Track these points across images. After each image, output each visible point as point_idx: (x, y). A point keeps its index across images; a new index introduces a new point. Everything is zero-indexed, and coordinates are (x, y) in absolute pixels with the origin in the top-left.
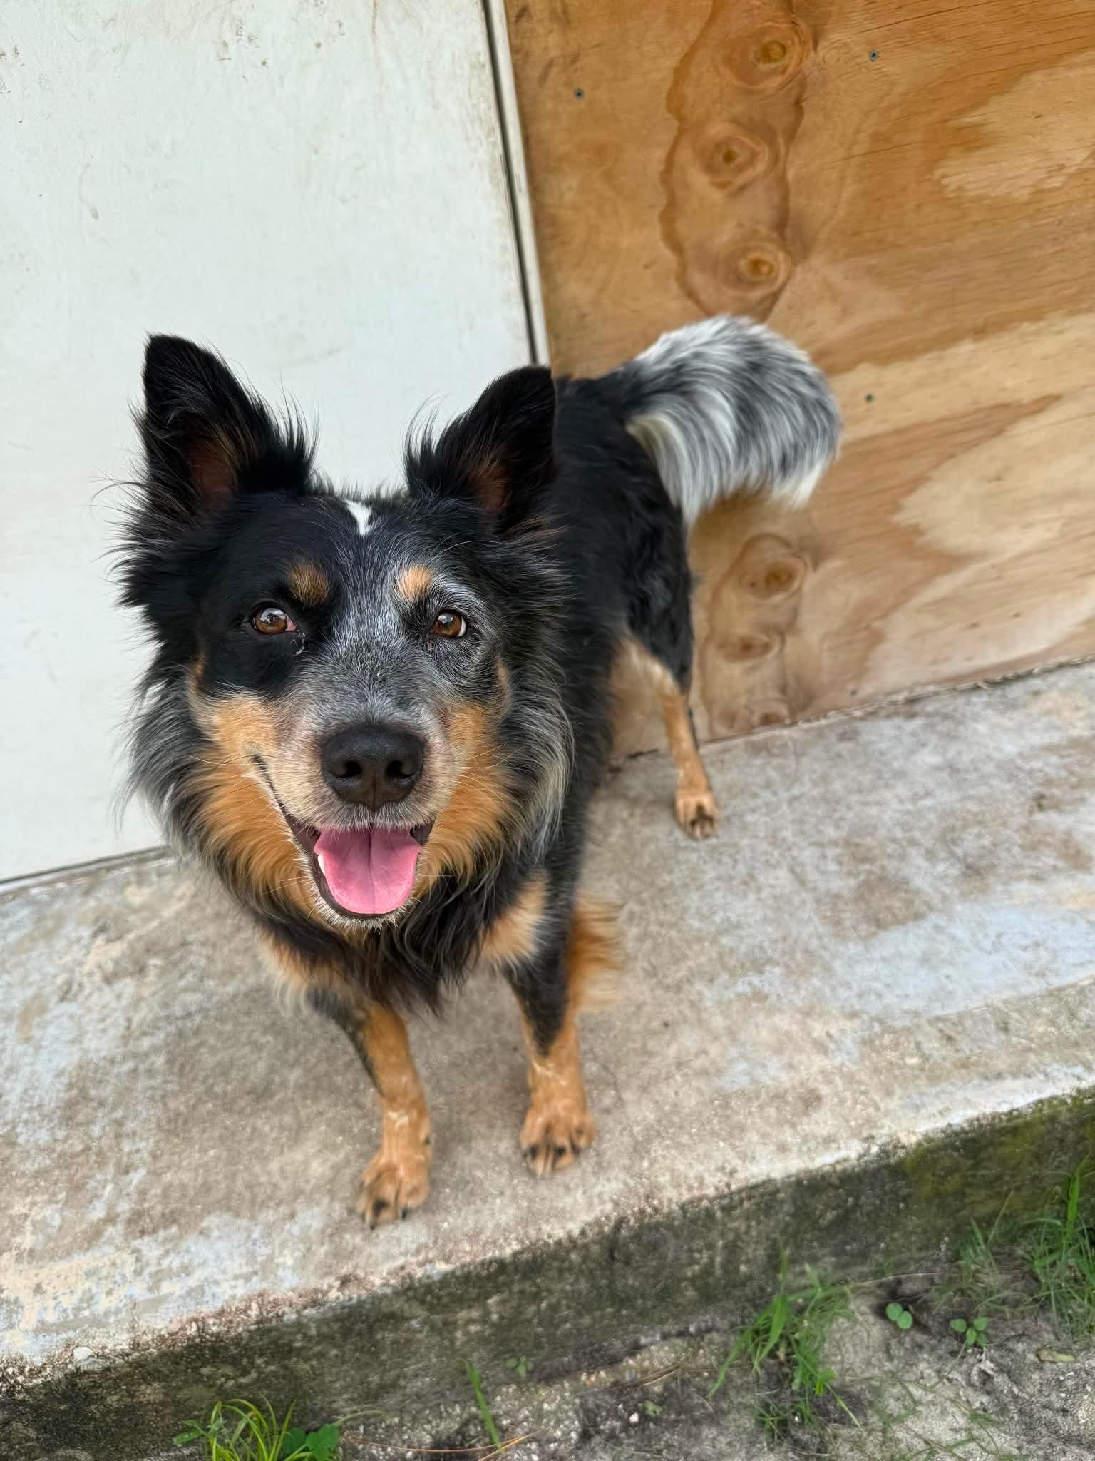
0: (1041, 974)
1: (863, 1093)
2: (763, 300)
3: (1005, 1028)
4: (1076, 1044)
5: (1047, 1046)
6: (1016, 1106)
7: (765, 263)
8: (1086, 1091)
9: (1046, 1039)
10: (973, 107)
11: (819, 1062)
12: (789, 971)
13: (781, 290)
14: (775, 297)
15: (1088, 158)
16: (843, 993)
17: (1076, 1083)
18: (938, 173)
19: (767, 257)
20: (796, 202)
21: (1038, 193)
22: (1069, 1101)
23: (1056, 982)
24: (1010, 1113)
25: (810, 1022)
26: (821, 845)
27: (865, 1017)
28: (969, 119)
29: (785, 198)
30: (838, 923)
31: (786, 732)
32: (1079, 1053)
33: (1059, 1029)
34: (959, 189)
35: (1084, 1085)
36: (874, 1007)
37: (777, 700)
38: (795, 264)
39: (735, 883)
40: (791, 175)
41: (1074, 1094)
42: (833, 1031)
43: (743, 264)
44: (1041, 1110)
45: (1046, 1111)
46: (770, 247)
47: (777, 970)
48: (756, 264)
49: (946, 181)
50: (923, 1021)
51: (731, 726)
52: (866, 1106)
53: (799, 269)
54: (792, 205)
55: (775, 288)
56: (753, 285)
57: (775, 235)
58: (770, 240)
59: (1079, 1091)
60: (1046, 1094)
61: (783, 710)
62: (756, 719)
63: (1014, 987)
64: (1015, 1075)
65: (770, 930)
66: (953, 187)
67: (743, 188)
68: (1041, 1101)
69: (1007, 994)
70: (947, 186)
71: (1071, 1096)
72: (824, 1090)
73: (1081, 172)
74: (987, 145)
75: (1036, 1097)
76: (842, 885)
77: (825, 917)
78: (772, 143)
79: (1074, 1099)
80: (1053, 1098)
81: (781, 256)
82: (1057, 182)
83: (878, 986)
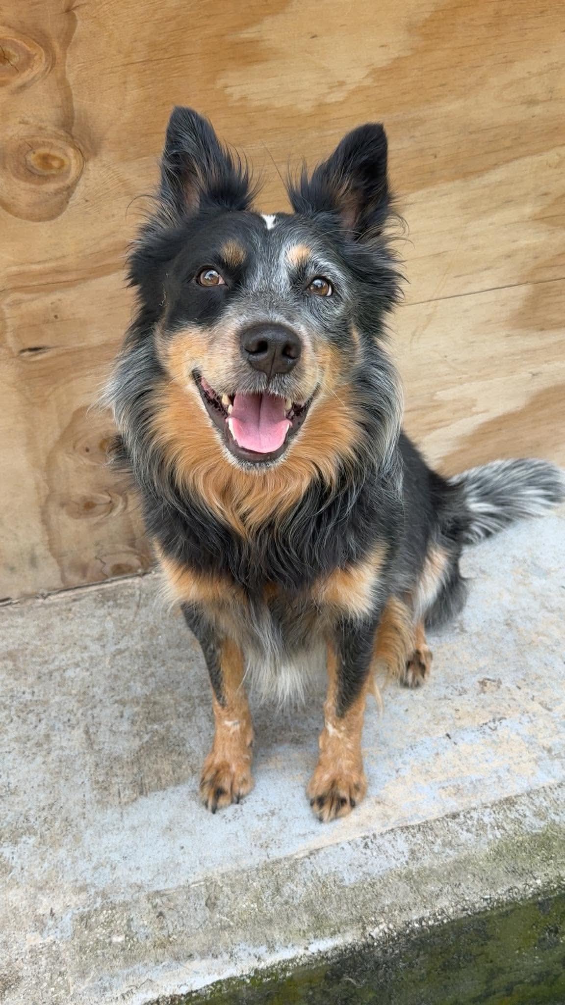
0: (265, 846)
1: (61, 974)
2: (57, 193)
3: (211, 904)
4: (270, 921)
5: (243, 924)
6: (194, 989)
7: (54, 158)
8: (263, 971)
9: (245, 917)
10: (247, 25)
11: (34, 939)
12: (43, 841)
13: (75, 184)
14: (69, 190)
15: (367, 76)
16: (82, 865)
17: (255, 964)
18: (220, 83)
19: (55, 153)
20: (80, 103)
21: (321, 106)
22: (248, 981)
23: (276, 853)
24: (189, 994)
25: (39, 896)
26: (123, 703)
27: (92, 891)
28: (248, 34)
29: (68, 98)
30: (105, 788)
31: (137, 580)
32: (268, 932)
33: (260, 905)
34: (243, 98)
35: (262, 965)
36: (103, 880)
37: (127, 552)
38: (85, 160)
39: (29, 745)
40: (71, 78)
41: (252, 975)
42: (57, 909)
43: (32, 158)
44: (220, 990)
45: (225, 991)
46: (60, 143)
47: (33, 840)
48: (46, 159)
49: (228, 91)
50: (142, 895)
51: (84, 576)
52: (59, 987)
53: (90, 165)
54: (76, 105)
55: (68, 182)
56: (46, 179)
57: (62, 133)
58: (58, 137)
59: (256, 971)
60: (224, 976)
61: (135, 561)
62: (108, 569)
63: (236, 859)
64: (203, 955)
65: (42, 796)
66: (236, 97)
67: (23, 87)
68: (219, 982)
69: (229, 867)
70: (231, 95)
71: (249, 977)
72: (27, 970)
73: (359, 90)
74: (267, 60)
75: (216, 978)
76: (125, 746)
77: (97, 782)
78: (48, 48)
79: (252, 979)
80: (231, 979)
81: (71, 152)
82: (336, 97)
83: (116, 857)
